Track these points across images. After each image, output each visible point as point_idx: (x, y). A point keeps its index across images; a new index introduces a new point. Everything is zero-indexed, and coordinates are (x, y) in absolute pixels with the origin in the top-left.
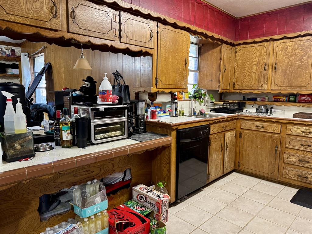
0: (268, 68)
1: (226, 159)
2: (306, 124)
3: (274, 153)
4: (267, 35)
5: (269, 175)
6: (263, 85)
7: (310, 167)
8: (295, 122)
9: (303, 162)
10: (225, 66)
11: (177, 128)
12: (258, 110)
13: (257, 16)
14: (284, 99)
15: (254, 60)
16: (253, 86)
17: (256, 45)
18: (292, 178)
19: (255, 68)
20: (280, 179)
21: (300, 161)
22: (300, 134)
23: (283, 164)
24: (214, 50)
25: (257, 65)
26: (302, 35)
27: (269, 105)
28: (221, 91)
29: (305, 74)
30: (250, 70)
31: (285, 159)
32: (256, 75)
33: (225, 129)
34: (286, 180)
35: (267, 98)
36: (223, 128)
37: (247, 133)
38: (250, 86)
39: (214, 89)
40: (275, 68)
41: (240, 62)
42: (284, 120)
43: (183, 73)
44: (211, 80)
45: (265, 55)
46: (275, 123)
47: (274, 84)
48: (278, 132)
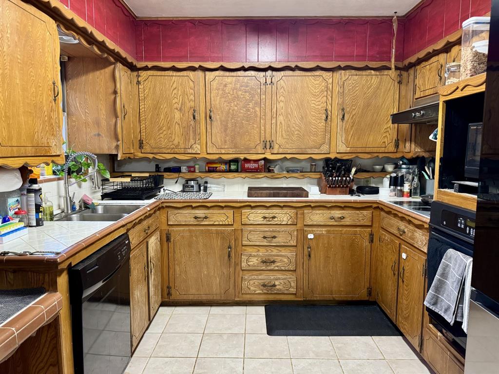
0: (199, 116)
1: (152, 289)
2: (268, 206)
3: (226, 257)
4: (193, 58)
5: (221, 296)
6: (194, 146)
7: (277, 268)
8: (253, 204)
9: (268, 263)
10: (124, 107)
11: (71, 264)
12: (186, 188)
13: (173, 21)
14: (223, 167)
15: (174, 101)
16: (177, 146)
17: (175, 73)
18: (255, 291)
19: (177, 115)
20: (238, 297)
21: (263, 262)
22: (260, 220)
23: (241, 272)
24: (98, 72)
25: (181, 110)
26: (246, 67)
27: (203, 177)
28: (122, 157)
29: (253, 129)
30: (169, 119)
31: (244, 264)
32: (181, 128)
33: (147, 233)
34: (247, 298)
35: (197, 166)
36: (145, 231)
37: (180, 230)
38: (172, 147)
39: (107, 152)
40: (210, 118)
41: (149, 102)
42: (237, 202)
43: (50, 118)
44: (99, 135)
45: (192, 94)
46: (225, 209)
47: (211, 145)
48: (230, 223)
